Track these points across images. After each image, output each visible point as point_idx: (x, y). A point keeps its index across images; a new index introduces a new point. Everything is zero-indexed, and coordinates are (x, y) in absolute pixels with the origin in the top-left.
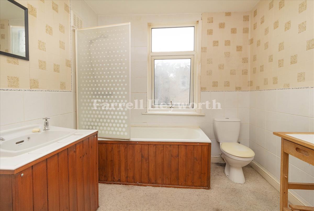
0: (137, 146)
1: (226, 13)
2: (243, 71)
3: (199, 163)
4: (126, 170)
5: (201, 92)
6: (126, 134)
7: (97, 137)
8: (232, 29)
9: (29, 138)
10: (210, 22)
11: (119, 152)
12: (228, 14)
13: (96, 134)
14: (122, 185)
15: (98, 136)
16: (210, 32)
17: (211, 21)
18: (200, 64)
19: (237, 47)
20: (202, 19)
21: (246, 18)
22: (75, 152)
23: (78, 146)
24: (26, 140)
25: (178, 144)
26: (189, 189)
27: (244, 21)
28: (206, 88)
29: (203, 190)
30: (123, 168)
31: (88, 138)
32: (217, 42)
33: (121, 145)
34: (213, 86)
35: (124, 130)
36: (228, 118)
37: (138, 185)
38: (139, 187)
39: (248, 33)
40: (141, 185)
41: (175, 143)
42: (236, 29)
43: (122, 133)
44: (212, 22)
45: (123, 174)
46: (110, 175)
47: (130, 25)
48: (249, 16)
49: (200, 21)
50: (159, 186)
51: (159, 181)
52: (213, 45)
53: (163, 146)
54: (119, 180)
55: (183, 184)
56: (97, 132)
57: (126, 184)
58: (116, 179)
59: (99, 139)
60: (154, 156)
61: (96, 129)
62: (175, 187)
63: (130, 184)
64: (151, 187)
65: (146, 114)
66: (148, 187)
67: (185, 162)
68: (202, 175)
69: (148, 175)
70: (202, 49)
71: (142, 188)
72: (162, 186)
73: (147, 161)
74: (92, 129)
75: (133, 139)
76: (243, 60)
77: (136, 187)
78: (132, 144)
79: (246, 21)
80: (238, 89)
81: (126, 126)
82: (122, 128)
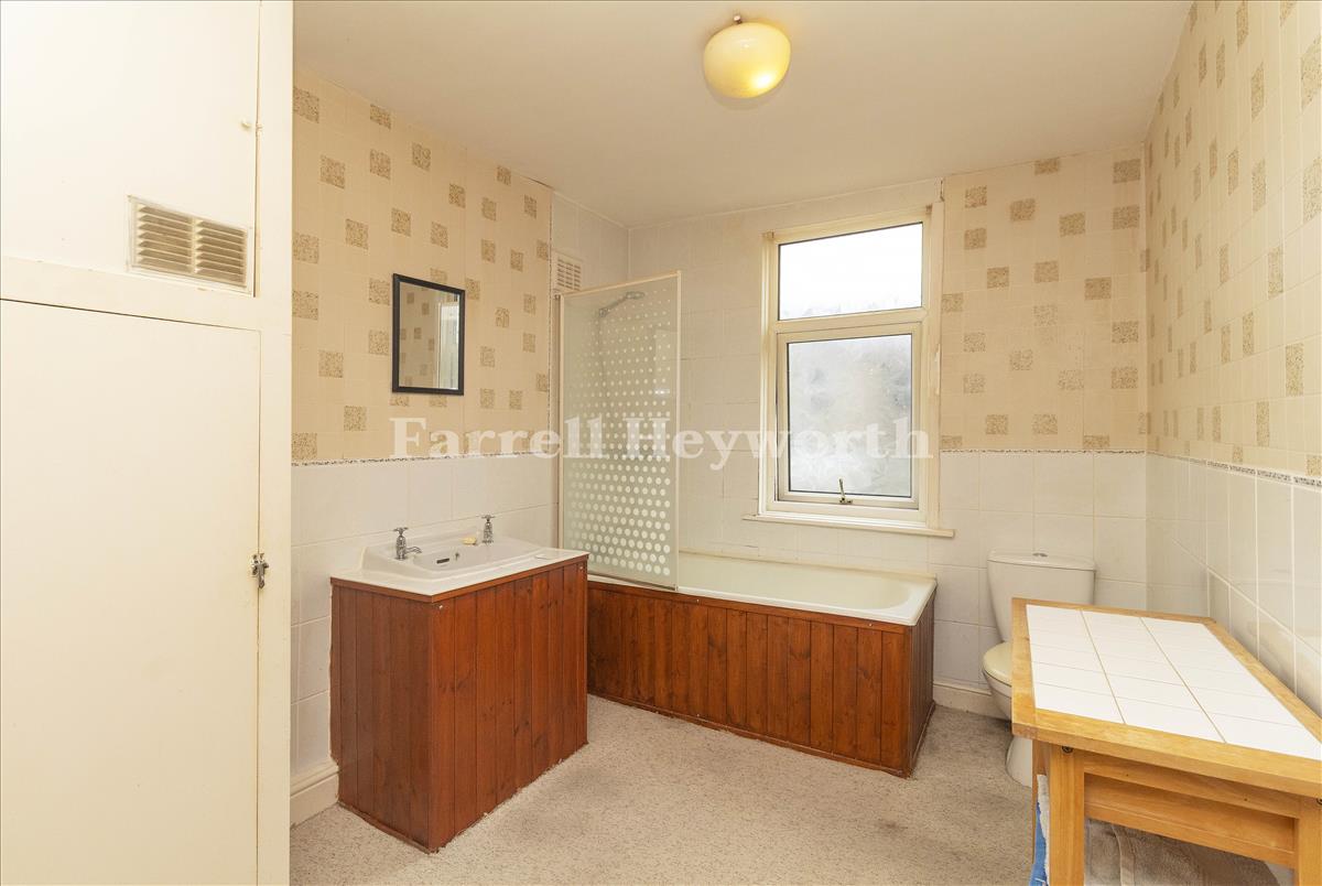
0: (697, 608)
1: (1038, 164)
2: (1114, 373)
3: (872, 686)
4: (668, 673)
5: (942, 454)
6: (667, 572)
7: (585, 572)
8: (1064, 219)
9: (457, 555)
10: (974, 206)
11: (651, 619)
12: (1048, 166)
13: (583, 561)
14: (656, 714)
15: (590, 567)
16: (976, 240)
17: (978, 199)
18: (938, 354)
19: (1087, 285)
20: (945, 198)
21: (1125, 171)
22: (530, 592)
23: (536, 581)
24: (452, 558)
25: (809, 617)
26: (841, 764)
27: (1115, 182)
28: (960, 438)
29: (882, 774)
30: (660, 666)
31: (560, 568)
32: (1005, 271)
33: (656, 601)
34: (988, 433)
35: (662, 559)
36: (1043, 555)
37: (699, 723)
38: (699, 727)
39: (1135, 226)
40: (705, 725)
41: (800, 614)
42: (1081, 216)
43: (657, 570)
44: (984, 204)
45: (661, 683)
46: (629, 681)
47: (679, 279)
48: (1139, 161)
49: (938, 208)
50: (755, 738)
51: (756, 723)
52: (989, 283)
53: (764, 617)
54: (652, 700)
55: (823, 744)
56: (587, 556)
57: (667, 715)
58: (645, 694)
59: (590, 578)
60: (741, 646)
61: (584, 549)
62: (799, 750)
63: (678, 717)
64: (730, 735)
65: (753, 518)
66: (723, 732)
67: (830, 678)
68: (884, 726)
69: (725, 698)
70: (945, 299)
71: (707, 731)
72: (762, 740)
73: (724, 658)
74: (576, 549)
75: (683, 589)
76: (1114, 330)
77: (692, 727)
78: (684, 603)
79: (1124, 180)
80: (1095, 443)
81: (667, 549)
82: (658, 554)
